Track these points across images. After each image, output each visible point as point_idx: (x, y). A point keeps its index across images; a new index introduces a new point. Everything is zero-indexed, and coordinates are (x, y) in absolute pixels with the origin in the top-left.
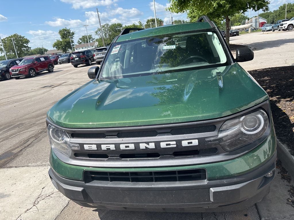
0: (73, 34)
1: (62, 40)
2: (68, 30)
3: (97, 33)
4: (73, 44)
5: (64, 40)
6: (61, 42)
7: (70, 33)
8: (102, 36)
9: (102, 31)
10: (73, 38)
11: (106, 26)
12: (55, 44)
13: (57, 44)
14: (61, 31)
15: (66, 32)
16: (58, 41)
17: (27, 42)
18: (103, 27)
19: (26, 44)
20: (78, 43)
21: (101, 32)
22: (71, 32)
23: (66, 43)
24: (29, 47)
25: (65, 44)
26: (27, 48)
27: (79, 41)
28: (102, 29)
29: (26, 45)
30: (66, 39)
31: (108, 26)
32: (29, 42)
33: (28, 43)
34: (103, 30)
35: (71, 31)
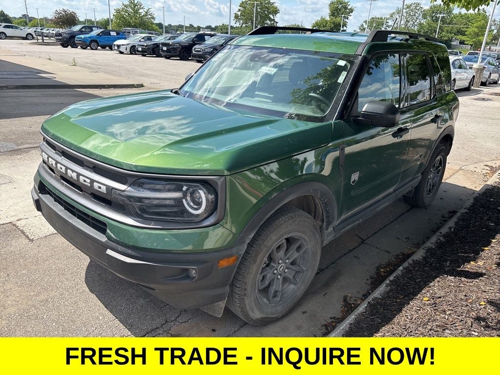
0: (351, 11)
1: (329, 19)
2: (345, 3)
3: (392, 16)
4: (345, 28)
5: (332, 19)
6: (326, 22)
7: (346, 8)
8: (399, 24)
9: (402, 15)
10: (348, 18)
11: (413, 7)
12: (316, 23)
13: (319, 24)
14: (333, 3)
15: (340, 6)
16: (323, 19)
17: (276, 12)
18: (408, 7)
19: (273, 16)
20: (360, 29)
21: (399, 16)
22: (349, 8)
23: (333, 26)
24: (276, 20)
25: (331, 26)
26: (272, 22)
27: (362, 25)
28: (404, 11)
29: (272, 18)
30: (336, 17)
31: (418, 8)
32: (279, 13)
33: (276, 14)
34: (406, 12)
35: (349, 5)
